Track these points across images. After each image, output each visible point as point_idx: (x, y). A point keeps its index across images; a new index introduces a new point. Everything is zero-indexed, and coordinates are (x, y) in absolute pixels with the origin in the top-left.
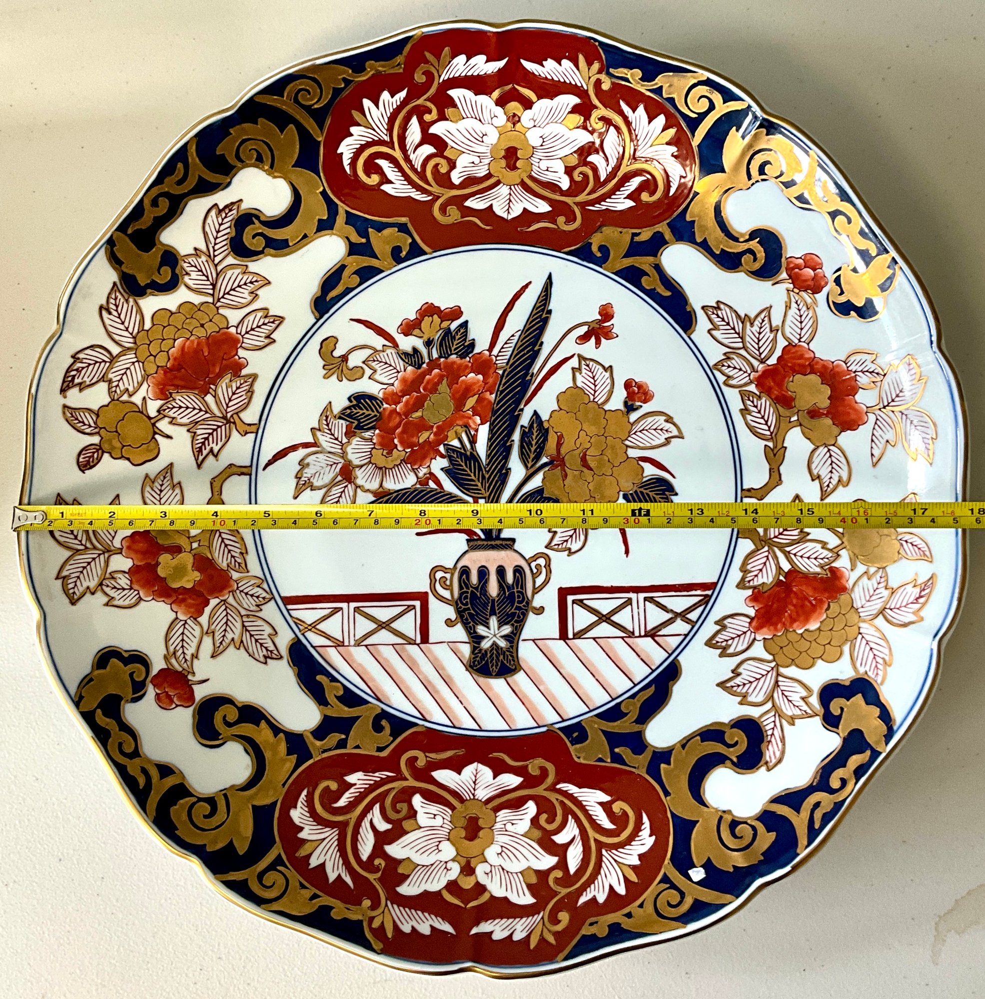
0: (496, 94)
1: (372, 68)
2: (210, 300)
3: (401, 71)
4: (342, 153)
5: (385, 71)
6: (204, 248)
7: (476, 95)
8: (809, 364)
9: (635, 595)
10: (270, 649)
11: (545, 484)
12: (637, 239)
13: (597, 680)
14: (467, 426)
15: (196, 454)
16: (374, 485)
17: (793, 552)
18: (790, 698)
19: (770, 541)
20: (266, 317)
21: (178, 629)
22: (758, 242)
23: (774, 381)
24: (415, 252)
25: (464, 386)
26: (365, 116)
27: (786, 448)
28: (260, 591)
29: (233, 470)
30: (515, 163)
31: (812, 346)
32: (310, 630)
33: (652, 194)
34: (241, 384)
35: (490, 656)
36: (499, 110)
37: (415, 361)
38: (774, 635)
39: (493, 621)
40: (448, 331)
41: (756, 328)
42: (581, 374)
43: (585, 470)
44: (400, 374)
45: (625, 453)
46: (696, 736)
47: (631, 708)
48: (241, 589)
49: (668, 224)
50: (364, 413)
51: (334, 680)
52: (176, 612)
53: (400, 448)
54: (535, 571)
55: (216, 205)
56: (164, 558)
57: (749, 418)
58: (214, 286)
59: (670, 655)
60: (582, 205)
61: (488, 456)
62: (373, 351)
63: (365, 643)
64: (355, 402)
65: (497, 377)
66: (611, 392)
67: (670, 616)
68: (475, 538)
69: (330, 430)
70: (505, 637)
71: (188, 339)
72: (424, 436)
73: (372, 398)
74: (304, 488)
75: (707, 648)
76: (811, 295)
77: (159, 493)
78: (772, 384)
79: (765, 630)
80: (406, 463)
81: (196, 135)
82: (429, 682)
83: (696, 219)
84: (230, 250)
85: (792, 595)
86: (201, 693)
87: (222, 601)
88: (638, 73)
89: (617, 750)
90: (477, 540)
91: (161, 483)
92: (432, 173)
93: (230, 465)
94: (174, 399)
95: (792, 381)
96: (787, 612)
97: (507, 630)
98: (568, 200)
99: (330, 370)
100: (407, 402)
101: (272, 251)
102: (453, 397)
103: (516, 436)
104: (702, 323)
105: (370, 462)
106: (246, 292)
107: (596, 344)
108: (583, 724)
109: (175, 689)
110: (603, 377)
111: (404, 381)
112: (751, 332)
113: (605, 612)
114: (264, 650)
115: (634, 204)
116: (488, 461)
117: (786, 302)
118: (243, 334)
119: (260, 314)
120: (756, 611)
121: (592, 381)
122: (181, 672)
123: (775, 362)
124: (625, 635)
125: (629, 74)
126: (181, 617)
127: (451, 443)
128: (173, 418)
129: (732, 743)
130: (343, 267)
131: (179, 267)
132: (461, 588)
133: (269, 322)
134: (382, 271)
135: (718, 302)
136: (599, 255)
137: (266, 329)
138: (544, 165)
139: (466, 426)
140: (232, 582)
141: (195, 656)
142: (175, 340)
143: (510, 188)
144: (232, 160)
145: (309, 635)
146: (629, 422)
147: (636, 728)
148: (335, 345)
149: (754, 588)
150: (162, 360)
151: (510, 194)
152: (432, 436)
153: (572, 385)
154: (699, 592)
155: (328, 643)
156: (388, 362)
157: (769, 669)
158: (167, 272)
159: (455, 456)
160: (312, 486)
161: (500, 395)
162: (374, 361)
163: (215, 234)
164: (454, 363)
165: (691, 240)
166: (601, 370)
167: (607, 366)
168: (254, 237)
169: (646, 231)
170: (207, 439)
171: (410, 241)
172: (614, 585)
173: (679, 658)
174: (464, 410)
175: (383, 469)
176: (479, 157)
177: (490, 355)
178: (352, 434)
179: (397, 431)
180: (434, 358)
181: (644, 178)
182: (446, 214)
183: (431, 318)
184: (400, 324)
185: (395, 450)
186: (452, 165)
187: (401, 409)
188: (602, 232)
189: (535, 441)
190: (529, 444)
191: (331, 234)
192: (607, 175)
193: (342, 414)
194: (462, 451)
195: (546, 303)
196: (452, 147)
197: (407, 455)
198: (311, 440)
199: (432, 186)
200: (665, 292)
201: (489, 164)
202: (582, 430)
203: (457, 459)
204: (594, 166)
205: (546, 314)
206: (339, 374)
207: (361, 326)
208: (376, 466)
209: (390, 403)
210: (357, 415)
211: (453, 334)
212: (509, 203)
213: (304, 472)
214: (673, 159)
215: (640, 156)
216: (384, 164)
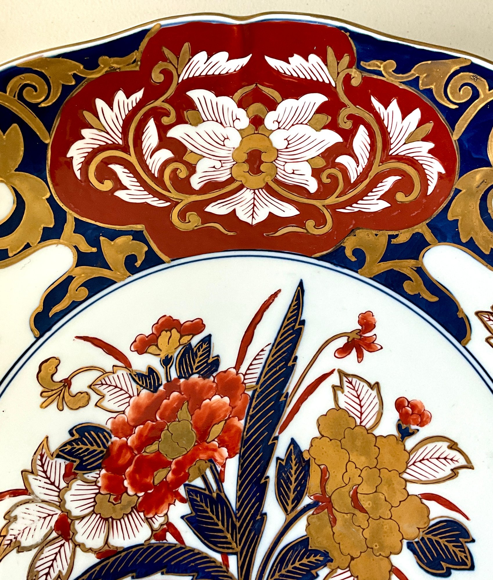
0: (238, 94)
1: (106, 64)
3: (137, 68)
4: (72, 157)
5: (119, 68)
7: (217, 96)
11: (310, 533)
12: (394, 241)
14: (212, 460)
16: (97, 543)
24: (151, 261)
25: (207, 412)
26: (98, 117)
30: (259, 166)
33: (408, 192)
36: (241, 113)
37: (150, 383)
40: (188, 348)
42: (343, 392)
43: (357, 512)
44: (133, 399)
45: (405, 489)
49: (427, 224)
50: (88, 449)
53: (131, 492)
60: (332, 208)
61: (239, 498)
62: (101, 373)
64: (77, 436)
65: (246, 398)
66: (380, 414)
69: (45, 472)
72: (161, 475)
73: (98, 429)
74: (9, 549)
80: (138, 512)
83: (460, 218)
88: (392, 64)
92: (170, 179)
98: (318, 203)
99: (49, 397)
100: (140, 435)
102: (195, 425)
103: (272, 472)
104: (478, 330)
107: (358, 357)
110: (369, 396)
111: (137, 407)
115: (388, 205)
116: (238, 504)
121: (357, 401)
125: (382, 66)
127: (193, 483)
130: (70, 279)
134: (114, 282)
136: (354, 259)
138: (289, 168)
139: (210, 461)
143: (255, 193)
146: (405, 450)
148: (56, 367)
151: (254, 198)
152: (170, 475)
153: (334, 407)
156: (119, 385)
159: (198, 499)
160: (19, 547)
161: (250, 420)
162: (102, 384)
164: (195, 384)
165: (456, 240)
166: (366, 387)
167: (372, 383)
169: (404, 232)
171: (146, 249)
174: (208, 441)
175: (110, 520)
176: (220, 161)
177: (237, 373)
178: (73, 476)
179: (128, 470)
180: (172, 379)
181: (398, 178)
182: (186, 221)
183: (169, 332)
184: (134, 340)
185: (125, 494)
186: (191, 169)
187: (133, 442)
188: (355, 235)
189: (294, 477)
190: (288, 481)
191: (57, 244)
192: (358, 176)
193: (60, 451)
194: (207, 492)
195: (298, 313)
196: (192, 152)
197: (140, 500)
198: (21, 486)
199: (169, 192)
200: (432, 298)
201: (231, 168)
202: (349, 461)
203: (201, 504)
204: (342, 167)
205: (299, 325)
206: (60, 403)
207: (89, 344)
208: (100, 517)
209: (120, 435)
210: (80, 451)
211: (195, 350)
212: (253, 208)
213: (11, 527)
214: (430, 155)
215: (393, 154)
216: (118, 169)
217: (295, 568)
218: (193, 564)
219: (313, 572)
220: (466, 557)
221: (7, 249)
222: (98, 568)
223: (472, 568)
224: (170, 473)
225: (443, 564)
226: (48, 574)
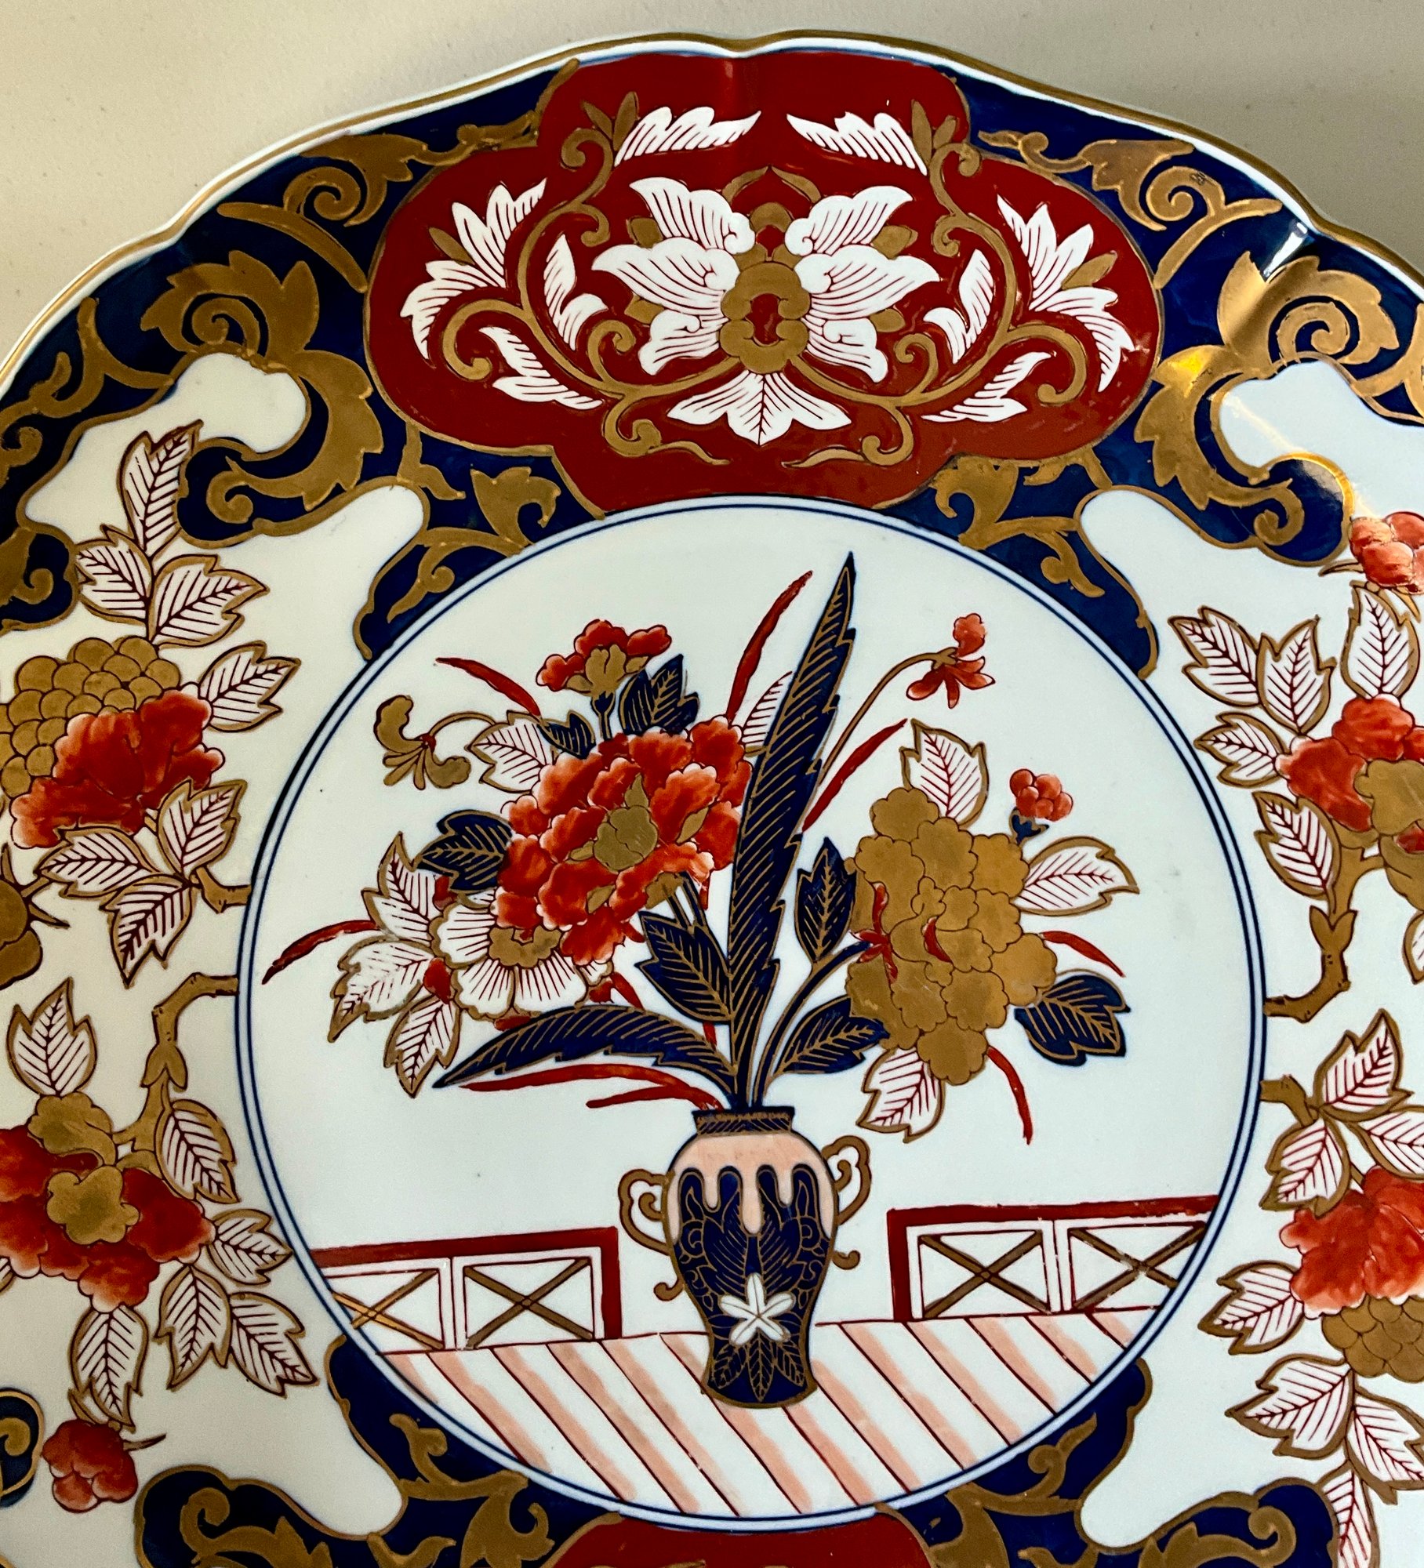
0: (734, 186)
1: (471, 139)
2: (140, 630)
3: (533, 143)
4: (411, 317)
5: (498, 145)
6: (121, 524)
7: (690, 190)
8: (1402, 740)
9: (1049, 1223)
10: (290, 1363)
11: (853, 992)
12: (1030, 480)
13: (976, 1406)
14: (686, 874)
15: (120, 956)
16: (497, 1004)
17: (1379, 1131)
18: (1382, 1444)
19: (1328, 1109)
20: (260, 661)
21: (96, 1331)
22: (1290, 487)
23: (1327, 775)
24: (569, 516)
25: (678, 791)
26: (457, 237)
27: (1355, 913)
28: (263, 1241)
29: (199, 986)
30: (773, 329)
31: (1407, 702)
32: (373, 1319)
33: (1061, 386)
34: (211, 804)
35: (752, 1362)
36: (739, 222)
37: (575, 742)
38: (1344, 1308)
39: (755, 1286)
40: (641, 679)
41: (1285, 664)
43: (934, 960)
44: (545, 769)
45: (1017, 923)
46: (1187, 1522)
47: (1050, 1463)
48: (224, 1238)
49: (1094, 449)
50: (472, 855)
51: (427, 1422)
52: (91, 1297)
53: (549, 924)
54: (837, 1175)
55: (145, 434)
56: (62, 1182)
57: (1275, 849)
58: (147, 601)
59: (1126, 1350)
60: (915, 412)
61: (732, 935)
62: (487, 725)
63: (488, 1342)
64: (452, 833)
65: (746, 769)
66: (983, 799)
67: (1121, 1268)
68: (711, 1107)
69: (402, 892)
70: (782, 1319)
71: (96, 715)
72: (600, 898)
73: (488, 821)
74: (350, 1016)
75: (1203, 1334)
76: (1407, 598)
77: (43, 1043)
78: (1323, 779)
79: (1324, 1296)
80: (562, 956)
81: (94, 295)
82: (626, 1419)
83: (1157, 438)
84: (178, 525)
85: (1379, 1224)
86: (148, 1465)
87: (185, 1265)
88: (1039, 140)
89: (1023, 1554)
90: (715, 1112)
91: (47, 1022)
92: (600, 353)
93: (194, 975)
94: (70, 844)
95: (1366, 775)
96: (1368, 1258)
97: (784, 1302)
98: (887, 403)
99: (399, 766)
100: (561, 830)
101: (269, 524)
102: (657, 815)
103: (789, 893)
104: (1171, 653)
105: (487, 957)
106: (217, 611)
107: (949, 698)
108: (949, 1497)
109: (93, 1462)
110: (964, 766)
111: (553, 783)
112: (1275, 671)
113: (986, 1261)
114: (278, 1365)
115: (1023, 409)
116: (732, 945)
117: (1350, 610)
118: (212, 697)
119: (247, 656)
120: (1304, 1256)
121: (944, 775)
122: (105, 1425)
123: (1329, 734)
124: (1029, 1309)
125: (1020, 143)
126: (101, 1305)
127: (654, 910)
128: (70, 884)
129: (1265, 1537)
130: (419, 552)
131: (69, 568)
132: (684, 1215)
133: (266, 672)
134: (500, 557)
135: (1203, 610)
136: (951, 514)
137: (262, 686)
138: (833, 330)
139: (684, 874)
140: (205, 1224)
141: (134, 1388)
142: (67, 720)
143: (764, 380)
144: (174, 339)
145: (371, 1328)
146: (1022, 859)
147: (1061, 1506)
148: (407, 714)
149: (1298, 1207)
150: (41, 762)
151: (764, 392)
152: (615, 897)
153: (901, 784)
154: (1182, 1217)
155: (411, 1344)
156: (519, 746)
157: (1336, 1379)
158: (44, 584)
159: (664, 936)
160: (366, 1012)
161: (753, 807)
162: (490, 744)
163: (145, 494)
164: (655, 744)
165: (1145, 482)
166: (961, 751)
167: (973, 744)
168: (229, 496)
169: (1050, 463)
170: (142, 923)
171: (557, 492)
172: (1004, 1204)
173: (1145, 1357)
174: (679, 841)
175: (517, 968)
176: (698, 316)
177: (730, 726)
178: (449, 899)
179: (542, 888)
180: (614, 735)
181: (1045, 356)
182: (630, 436)
183: (604, 651)
184: (541, 665)
185: (539, 928)
186: (641, 334)
187: (548, 842)
188: (956, 468)
189: (828, 901)
190: (817, 908)
191: (392, 485)
192: (966, 350)
193: (425, 857)
194: (678, 926)
195: (843, 616)
196: (642, 298)
197: (565, 937)
198: (364, 916)
199: (599, 379)
200: (1091, 590)
201: (719, 330)
202: (924, 877)
203: (669, 944)
204: (939, 332)
205: (844, 639)
206: (418, 775)
207: (461, 673)
208: (499, 964)
209: (527, 829)
210: (459, 858)
211: (653, 684)
212: (761, 411)
213: (350, 983)
214: (1108, 315)
215: (1037, 310)
216: (499, 336)
217: (825, 1046)
218: (657, 1039)
219: (856, 1053)
220: (1113, 1036)
221: (300, 498)
222: (500, 1045)
223: (1122, 1052)
224: (615, 892)
225: (1072, 1044)
226: (418, 1054)
